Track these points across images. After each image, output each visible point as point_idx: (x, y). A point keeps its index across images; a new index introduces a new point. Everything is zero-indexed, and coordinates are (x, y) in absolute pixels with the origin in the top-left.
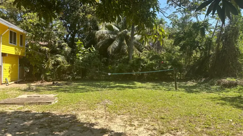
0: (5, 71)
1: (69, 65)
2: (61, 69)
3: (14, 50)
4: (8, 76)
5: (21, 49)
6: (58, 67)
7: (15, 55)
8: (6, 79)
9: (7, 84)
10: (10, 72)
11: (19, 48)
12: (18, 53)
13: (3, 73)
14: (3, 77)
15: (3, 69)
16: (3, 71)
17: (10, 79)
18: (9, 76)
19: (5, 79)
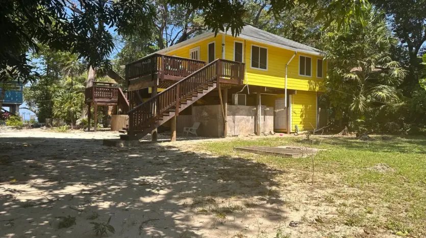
0: (295, 115)
1: (403, 103)
2: (386, 113)
3: (308, 84)
4: (299, 123)
5: (318, 81)
6: (380, 109)
7: (309, 91)
8: (296, 127)
9: (296, 134)
10: (303, 116)
11: (316, 81)
12: (314, 89)
13: (291, 118)
14: (291, 123)
15: (291, 112)
16: (291, 115)
17: (303, 127)
18: (301, 123)
19: (294, 126)
